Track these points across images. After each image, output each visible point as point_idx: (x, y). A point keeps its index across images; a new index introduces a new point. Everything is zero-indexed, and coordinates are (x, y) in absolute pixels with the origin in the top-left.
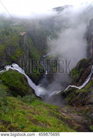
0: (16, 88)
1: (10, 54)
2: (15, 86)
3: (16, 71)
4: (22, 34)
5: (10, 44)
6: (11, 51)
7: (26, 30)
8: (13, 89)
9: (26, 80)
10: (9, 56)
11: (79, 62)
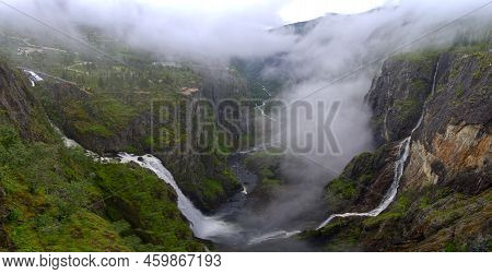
1: (143, 132)
2: (127, 201)
3: (151, 172)
7: (201, 84)
9: (174, 198)
10: (139, 134)
11: (352, 161)
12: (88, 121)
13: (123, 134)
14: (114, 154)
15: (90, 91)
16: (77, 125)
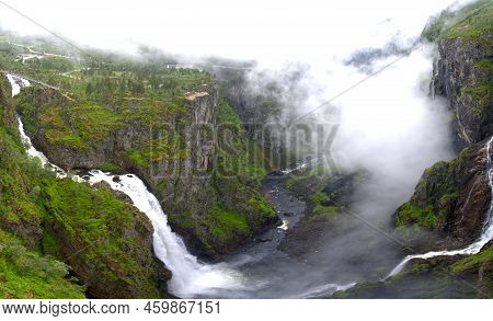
0: (69, 233)
1: (127, 146)
4: (192, 98)
5: (138, 119)
6: (135, 138)
8: (56, 232)
10: (122, 149)
12: (63, 130)
13: (101, 147)
14: (84, 171)
15: (72, 97)
16: (49, 134)
